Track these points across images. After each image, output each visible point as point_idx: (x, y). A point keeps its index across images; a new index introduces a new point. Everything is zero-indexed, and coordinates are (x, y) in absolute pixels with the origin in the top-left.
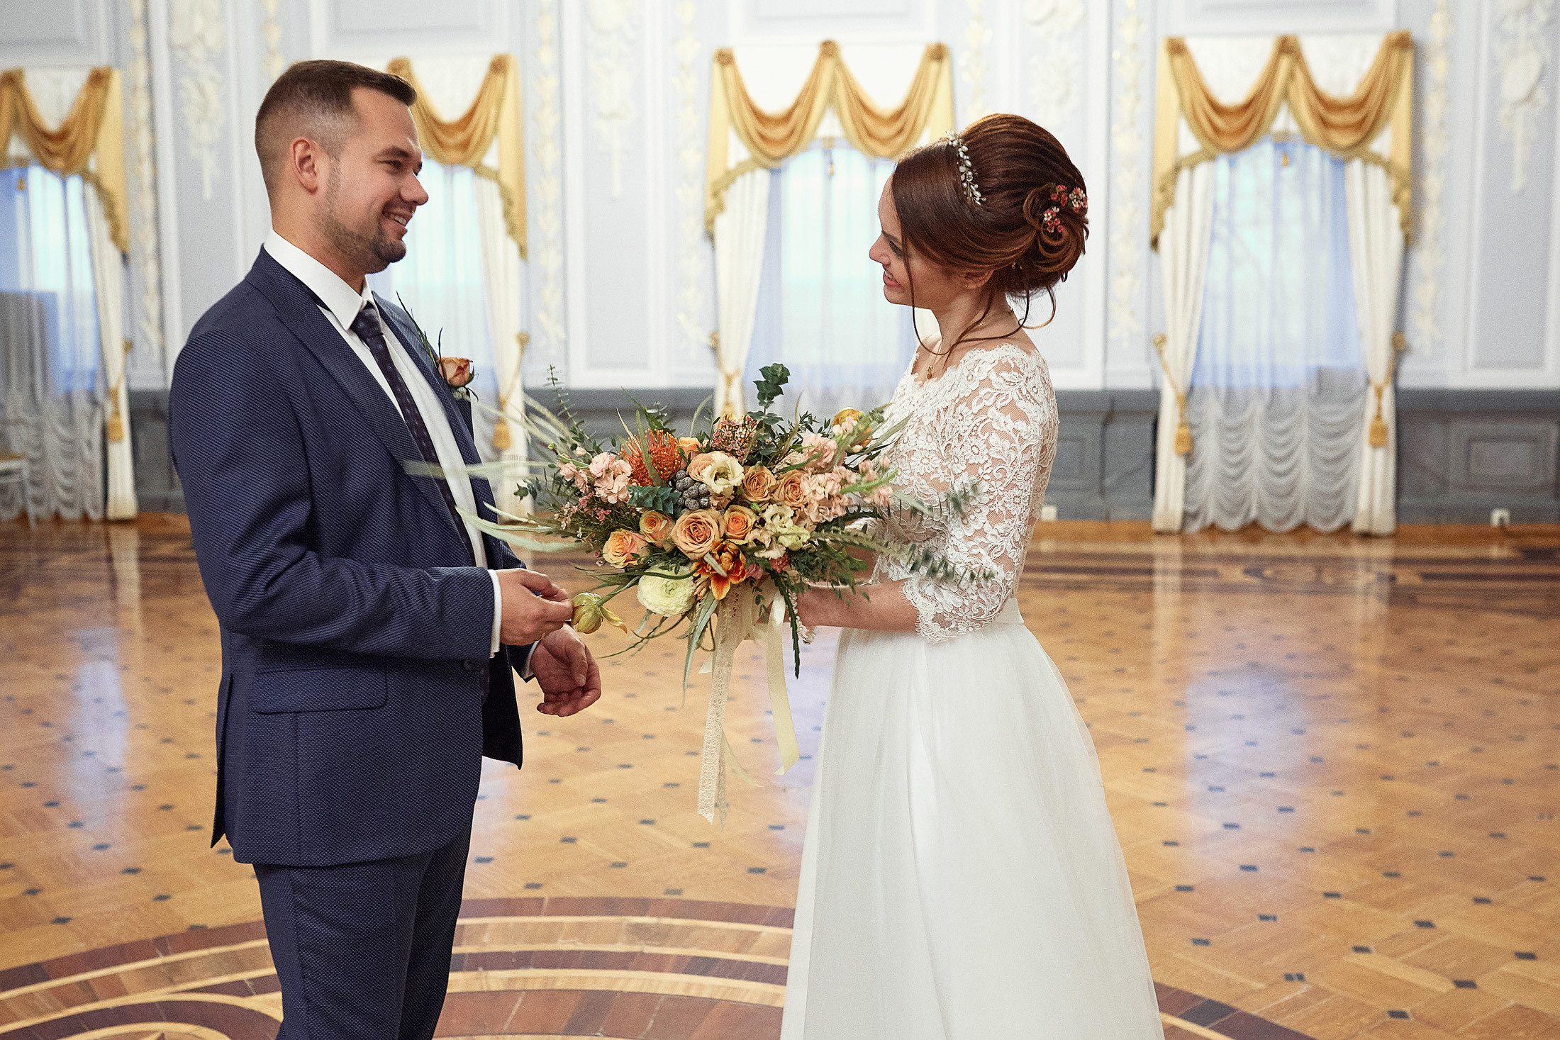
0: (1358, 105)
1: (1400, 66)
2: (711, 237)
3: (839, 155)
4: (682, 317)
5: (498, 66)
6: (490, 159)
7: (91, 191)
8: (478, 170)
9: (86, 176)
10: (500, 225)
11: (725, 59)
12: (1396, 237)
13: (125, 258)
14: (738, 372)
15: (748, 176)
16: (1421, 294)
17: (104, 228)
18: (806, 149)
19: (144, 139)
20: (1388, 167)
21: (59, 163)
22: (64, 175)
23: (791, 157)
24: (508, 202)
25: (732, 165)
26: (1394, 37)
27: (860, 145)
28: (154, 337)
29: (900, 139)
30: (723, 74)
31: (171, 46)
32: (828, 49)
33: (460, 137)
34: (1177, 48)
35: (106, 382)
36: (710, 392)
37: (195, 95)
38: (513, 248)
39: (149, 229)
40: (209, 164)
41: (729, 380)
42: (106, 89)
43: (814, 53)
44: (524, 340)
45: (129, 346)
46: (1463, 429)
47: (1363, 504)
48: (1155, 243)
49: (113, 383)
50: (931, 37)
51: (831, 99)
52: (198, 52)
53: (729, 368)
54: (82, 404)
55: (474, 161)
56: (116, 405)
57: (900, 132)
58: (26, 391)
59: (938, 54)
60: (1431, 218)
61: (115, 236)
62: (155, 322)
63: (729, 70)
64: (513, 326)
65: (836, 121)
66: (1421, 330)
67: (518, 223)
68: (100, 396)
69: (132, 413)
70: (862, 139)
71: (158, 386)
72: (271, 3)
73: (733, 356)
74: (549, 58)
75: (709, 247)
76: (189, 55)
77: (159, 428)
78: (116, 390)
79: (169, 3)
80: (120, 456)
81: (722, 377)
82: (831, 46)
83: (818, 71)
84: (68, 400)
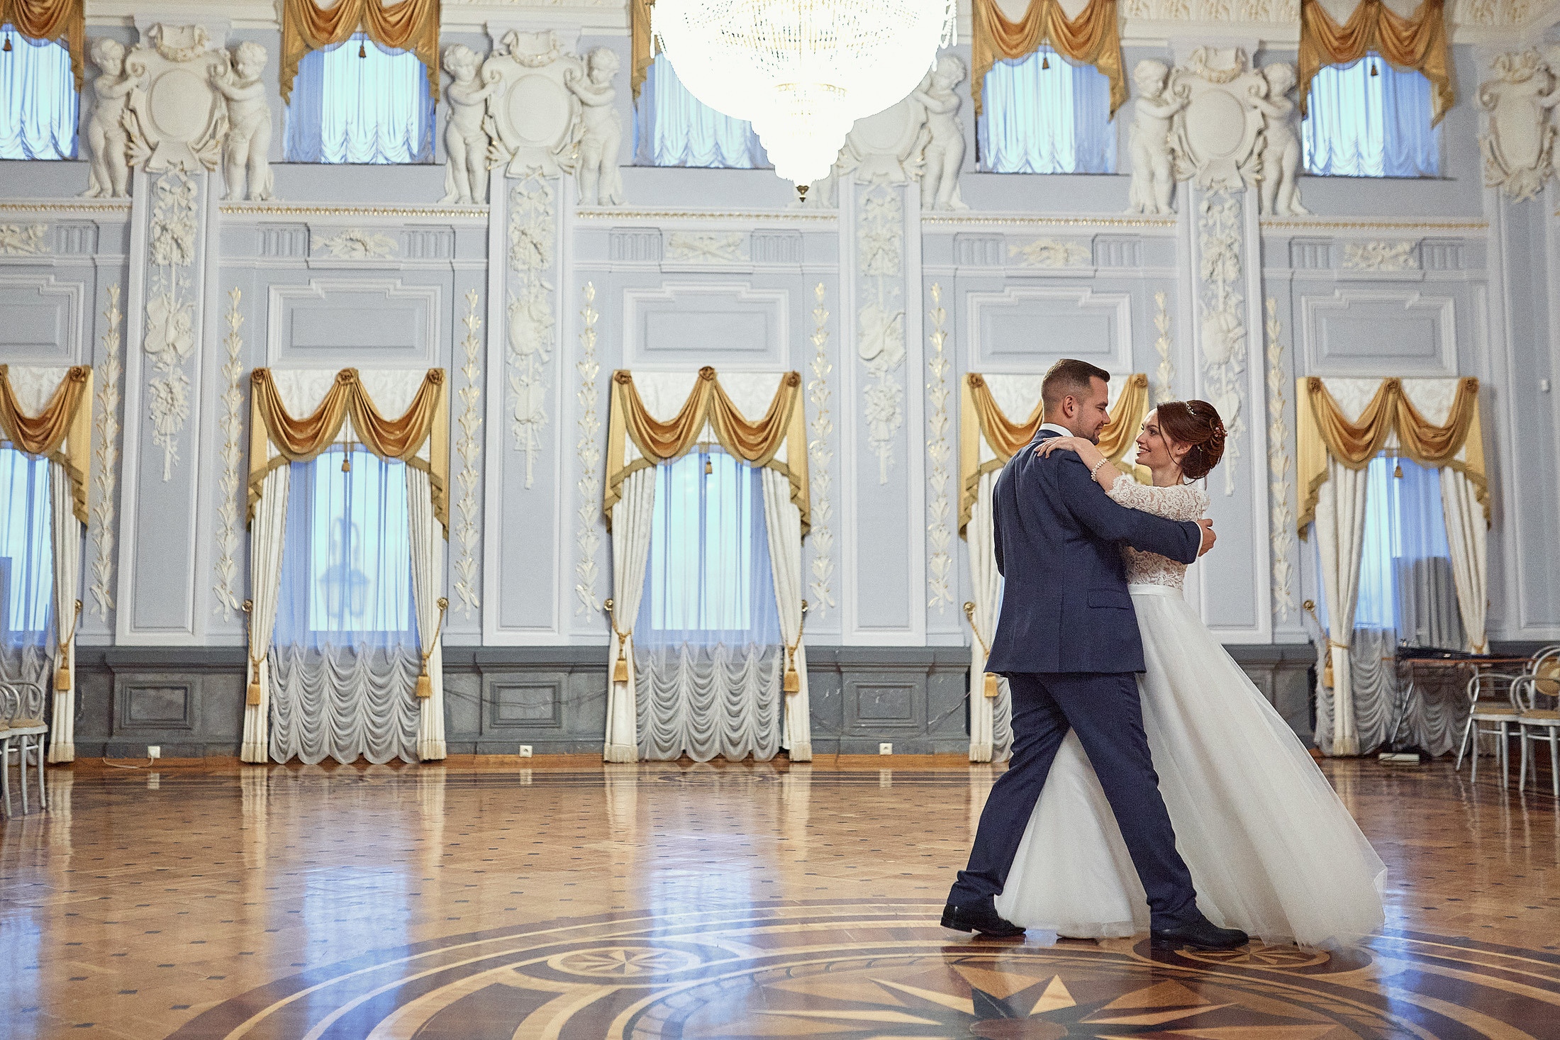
1: (1140, 400)
2: (607, 521)
3: (714, 458)
4: (580, 587)
5: (434, 378)
6: (423, 454)
7: (59, 470)
8: (411, 463)
9: (55, 458)
10: (429, 507)
11: (623, 378)
13: (84, 527)
14: (630, 633)
15: (641, 472)
17: (69, 502)
18: (688, 452)
19: (111, 428)
21: (34, 445)
22: (32, 456)
23: (674, 459)
24: (436, 486)
25: (627, 463)
26: (1135, 379)
27: (731, 449)
28: (104, 599)
29: (765, 445)
30: (621, 391)
31: (144, 350)
32: (707, 374)
33: (399, 434)
34: (976, 381)
35: (58, 638)
36: (605, 650)
37: (163, 394)
38: (438, 527)
39: (108, 505)
40: (171, 449)
41: (622, 639)
42: (84, 385)
43: (695, 377)
44: (444, 606)
45: (80, 608)
48: (963, 531)
49: (64, 641)
50: (787, 368)
51: (708, 413)
52: (169, 357)
53: (622, 630)
54: (30, 658)
55: (409, 454)
56: (65, 659)
57: (765, 439)
59: (793, 380)
61: (78, 512)
62: (106, 588)
63: (625, 387)
64: (437, 594)
65: (712, 430)
67: (444, 507)
68: (50, 653)
69: (76, 667)
70: (734, 445)
71: (106, 642)
72: (236, 322)
73: (626, 618)
74: (473, 373)
75: (604, 530)
76: (161, 360)
77: (102, 680)
78: (67, 645)
79: (146, 317)
80: (65, 705)
81: (615, 637)
82: (709, 372)
83: (697, 390)
84: (18, 654)
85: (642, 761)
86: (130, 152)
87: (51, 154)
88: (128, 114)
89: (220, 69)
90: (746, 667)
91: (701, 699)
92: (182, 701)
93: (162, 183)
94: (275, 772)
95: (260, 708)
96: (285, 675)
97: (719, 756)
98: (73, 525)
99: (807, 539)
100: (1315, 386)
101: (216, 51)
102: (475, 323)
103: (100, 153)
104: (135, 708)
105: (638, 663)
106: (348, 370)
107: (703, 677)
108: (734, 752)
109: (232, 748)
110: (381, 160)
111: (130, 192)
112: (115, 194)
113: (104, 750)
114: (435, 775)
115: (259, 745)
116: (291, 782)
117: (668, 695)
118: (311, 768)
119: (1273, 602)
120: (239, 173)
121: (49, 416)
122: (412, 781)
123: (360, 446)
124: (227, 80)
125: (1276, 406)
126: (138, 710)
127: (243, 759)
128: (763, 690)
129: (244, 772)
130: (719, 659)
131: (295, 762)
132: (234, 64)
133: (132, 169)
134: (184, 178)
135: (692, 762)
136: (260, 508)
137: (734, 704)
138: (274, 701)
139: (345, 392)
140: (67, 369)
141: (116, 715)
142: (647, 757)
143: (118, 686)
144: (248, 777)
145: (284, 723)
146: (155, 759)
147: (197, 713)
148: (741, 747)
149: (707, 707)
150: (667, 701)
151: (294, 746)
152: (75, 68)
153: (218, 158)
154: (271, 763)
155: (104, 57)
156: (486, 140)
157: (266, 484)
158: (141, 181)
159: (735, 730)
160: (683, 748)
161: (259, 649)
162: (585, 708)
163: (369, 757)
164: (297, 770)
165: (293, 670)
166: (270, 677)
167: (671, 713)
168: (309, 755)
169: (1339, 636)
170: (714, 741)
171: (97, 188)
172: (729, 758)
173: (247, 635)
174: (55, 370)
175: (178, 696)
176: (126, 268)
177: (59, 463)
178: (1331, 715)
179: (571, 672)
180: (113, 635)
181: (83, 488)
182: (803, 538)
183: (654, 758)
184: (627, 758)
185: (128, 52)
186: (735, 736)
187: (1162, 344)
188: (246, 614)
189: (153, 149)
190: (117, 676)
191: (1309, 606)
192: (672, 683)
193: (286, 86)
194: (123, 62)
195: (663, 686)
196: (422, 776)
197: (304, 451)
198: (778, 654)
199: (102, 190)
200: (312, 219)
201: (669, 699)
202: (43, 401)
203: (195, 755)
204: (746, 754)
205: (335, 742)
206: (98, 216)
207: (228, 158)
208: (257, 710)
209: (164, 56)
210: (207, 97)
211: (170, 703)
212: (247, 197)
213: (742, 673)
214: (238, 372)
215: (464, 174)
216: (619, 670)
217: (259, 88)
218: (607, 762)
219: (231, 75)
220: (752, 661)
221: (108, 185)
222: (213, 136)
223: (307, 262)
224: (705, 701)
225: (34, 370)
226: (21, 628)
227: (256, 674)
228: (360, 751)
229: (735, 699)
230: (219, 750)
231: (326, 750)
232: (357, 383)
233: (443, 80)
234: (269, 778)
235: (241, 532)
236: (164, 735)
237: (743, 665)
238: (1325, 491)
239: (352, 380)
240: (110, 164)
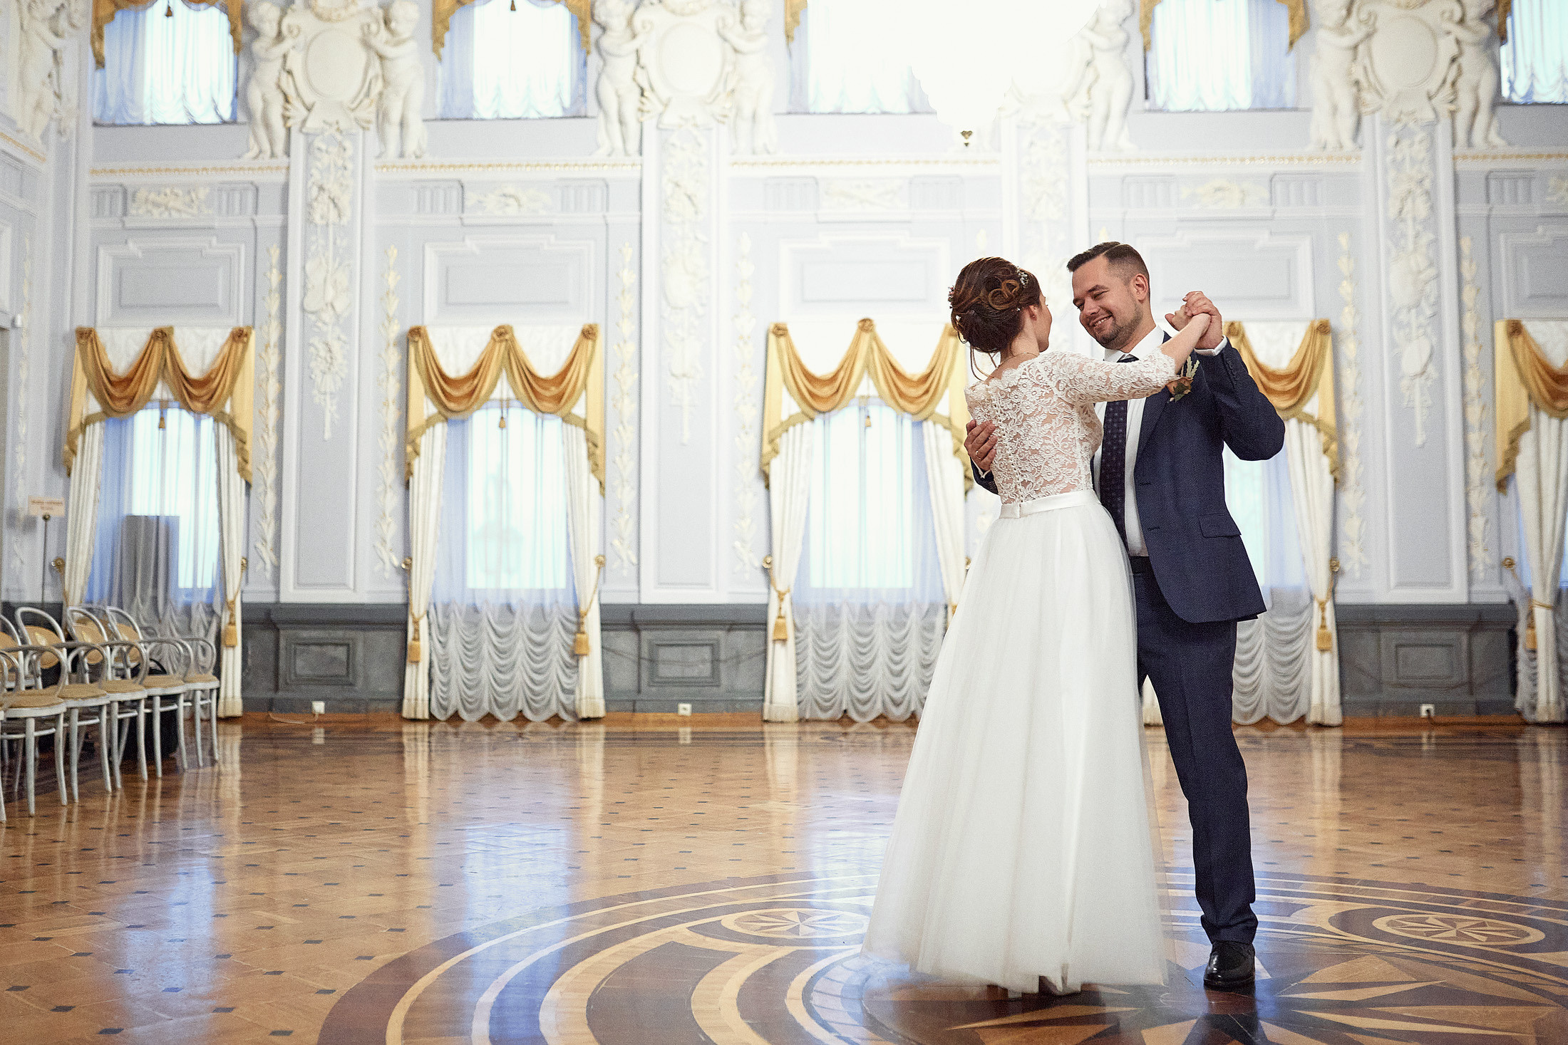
0: (1293, 376)
1: (1323, 347)
2: (766, 477)
3: (874, 411)
4: (738, 544)
5: (588, 333)
6: (578, 410)
7: (223, 429)
8: (567, 419)
9: (219, 418)
10: (585, 464)
11: (780, 331)
12: (1328, 480)
13: (248, 485)
14: (789, 591)
15: (798, 426)
16: (1350, 527)
17: (234, 461)
18: (847, 406)
19: (272, 388)
20: (1318, 425)
21: (199, 405)
22: (198, 415)
23: (833, 413)
24: (592, 443)
25: (784, 417)
26: (1317, 324)
27: (892, 402)
28: (268, 556)
29: (926, 398)
30: (778, 343)
31: (303, 310)
32: (866, 325)
33: (554, 390)
35: (224, 595)
36: (764, 608)
37: (323, 353)
38: (595, 484)
39: (271, 464)
40: (330, 408)
41: (781, 597)
42: (246, 345)
43: (854, 328)
44: (601, 563)
45: (245, 566)
46: (1390, 637)
47: (1315, 700)
49: (230, 598)
51: (867, 366)
52: (327, 316)
53: (781, 588)
54: (199, 615)
55: (565, 411)
56: (232, 616)
57: (927, 392)
58: (148, 603)
60: (1352, 466)
61: (242, 470)
62: (270, 545)
63: (782, 340)
64: (595, 551)
65: (871, 383)
66: (1351, 557)
67: (600, 463)
68: (217, 609)
69: (243, 623)
70: (894, 397)
71: (270, 599)
72: (392, 280)
73: (785, 577)
74: (628, 328)
75: (762, 485)
76: (320, 319)
77: (268, 636)
78: (233, 602)
79: (305, 276)
80: (233, 660)
81: (774, 595)
82: (868, 323)
83: (856, 343)
84: (188, 610)
85: (802, 721)
86: (287, 114)
87: (213, 119)
88: (284, 75)
89: (374, 27)
90: (908, 626)
91: (862, 658)
92: (344, 657)
93: (318, 143)
94: (436, 729)
95: (421, 664)
96: (444, 632)
97: (881, 716)
98: (237, 483)
99: (970, 494)
100: (1515, 329)
101: (369, 10)
102: (629, 277)
103: (258, 115)
104: (300, 663)
105: (797, 621)
106: (500, 327)
107: (866, 636)
108: (897, 713)
109: (393, 705)
110: (533, 115)
111: (287, 153)
112: (273, 155)
113: (270, 705)
114: (595, 733)
115: (420, 702)
116: (451, 739)
117: (828, 654)
118: (471, 724)
119: (1469, 558)
120: (393, 131)
121: (213, 376)
122: (571, 739)
123: (516, 403)
124: (381, 39)
125: (1471, 351)
126: (303, 665)
127: (405, 714)
128: (926, 649)
129: (407, 729)
130: (880, 618)
131: (455, 718)
132: (387, 22)
133: (289, 130)
134: (339, 137)
135: (853, 722)
136: (418, 465)
137: (896, 663)
138: (435, 659)
139: (500, 349)
140: (230, 330)
141: (281, 672)
142: (807, 716)
143: (282, 643)
144: (409, 734)
145: (444, 680)
146: (320, 715)
147: (360, 669)
148: (903, 707)
149: (868, 666)
150: (827, 660)
151: (454, 703)
152: (233, 32)
153: (372, 117)
154: (432, 719)
155: (261, 20)
156: (638, 91)
157: (423, 442)
158: (298, 142)
159: (898, 689)
160: (844, 708)
161: (418, 607)
162: (743, 667)
163: (528, 714)
164: (456, 727)
165: (453, 627)
166: (430, 634)
167: (831, 672)
168: (469, 711)
169: (1542, 595)
170: (875, 702)
171: (255, 150)
172: (891, 718)
173: (407, 593)
174: (219, 331)
175: (341, 652)
176: (284, 229)
177: (223, 422)
178: (1534, 679)
179: (729, 630)
180: (278, 592)
181: (248, 447)
182: (966, 493)
183: (814, 717)
184: (786, 717)
185: (284, 13)
186: (897, 696)
187: (1346, 288)
188: (406, 572)
189: (309, 110)
190: (282, 632)
191: (1509, 564)
192: (832, 642)
193: (438, 42)
194: (280, 24)
195: (824, 645)
196: (580, 734)
197: (462, 407)
198: (941, 612)
199: (261, 152)
200: (465, 175)
201: (830, 658)
202: (208, 360)
203: (357, 711)
204: (908, 715)
205: (495, 700)
206: (257, 178)
207: (382, 116)
208: (417, 668)
209: (319, 16)
210: (361, 56)
211: (333, 660)
212: (402, 155)
213: (904, 632)
214: (396, 330)
215: (616, 127)
216: (779, 628)
217: (412, 45)
218: (767, 721)
219: (384, 34)
220: (914, 620)
221: (266, 146)
222: (367, 95)
223: (461, 219)
224: (866, 660)
225: (199, 331)
226: (189, 585)
227: (417, 630)
228: (520, 708)
229: (897, 658)
230: (381, 706)
231: (486, 708)
232: (513, 340)
233: (594, 31)
234: (430, 734)
235: (401, 490)
236: (327, 690)
237: (904, 624)
238: (1527, 441)
239: (507, 337)
240: (267, 126)
